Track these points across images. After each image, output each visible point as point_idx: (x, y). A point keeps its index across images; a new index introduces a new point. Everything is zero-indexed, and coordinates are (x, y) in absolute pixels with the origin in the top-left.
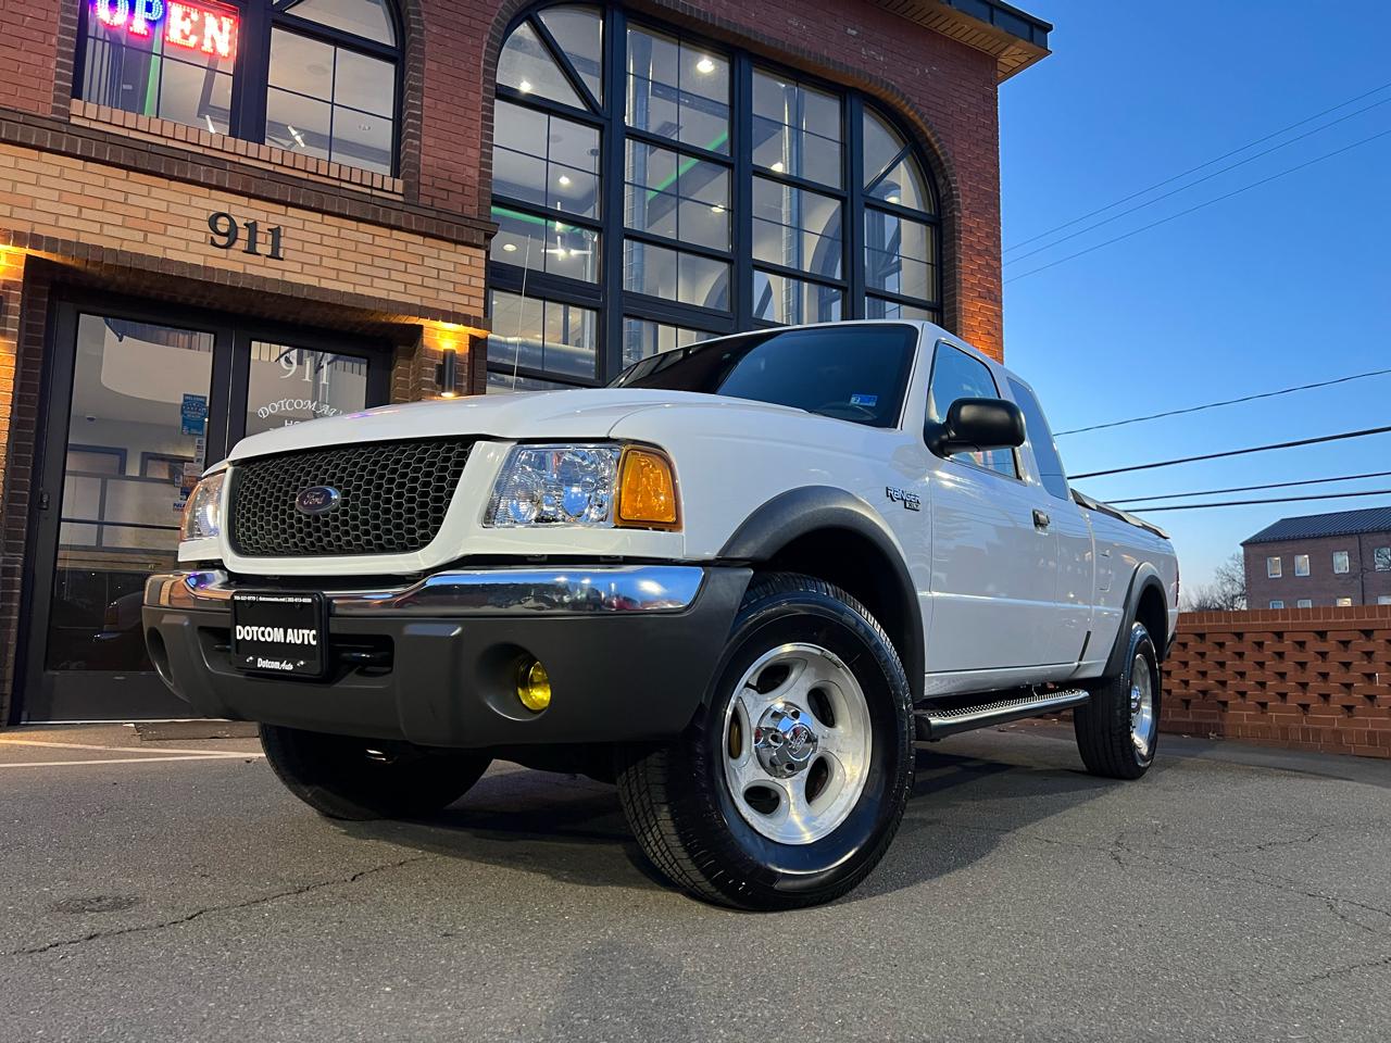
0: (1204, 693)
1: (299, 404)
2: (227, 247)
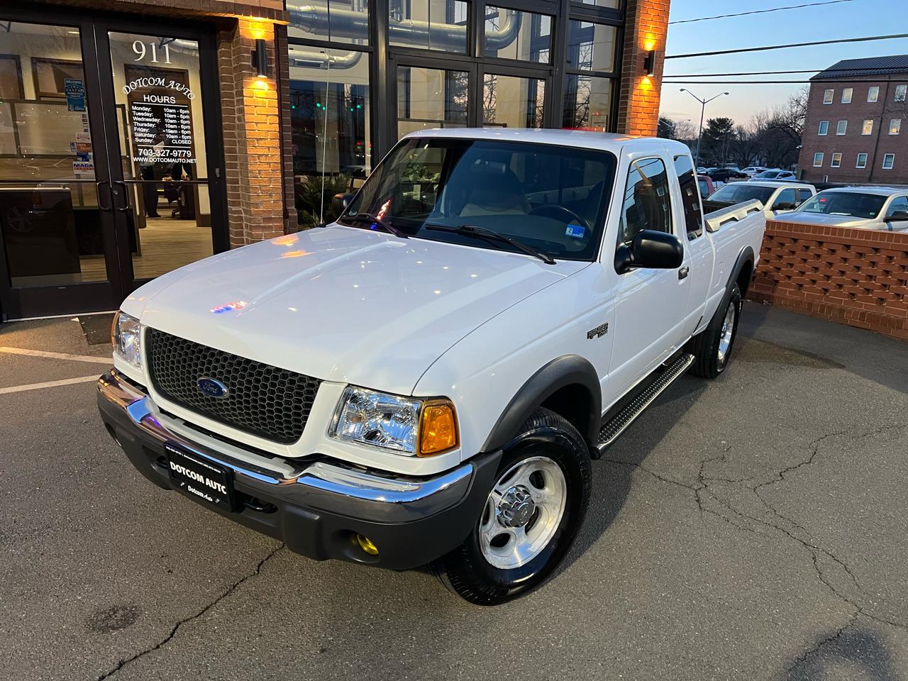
0: (765, 273)
1: (152, 81)
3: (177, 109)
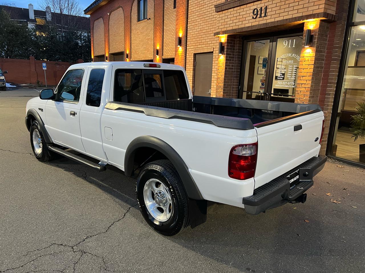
2: (256, 18)
3: (293, 65)
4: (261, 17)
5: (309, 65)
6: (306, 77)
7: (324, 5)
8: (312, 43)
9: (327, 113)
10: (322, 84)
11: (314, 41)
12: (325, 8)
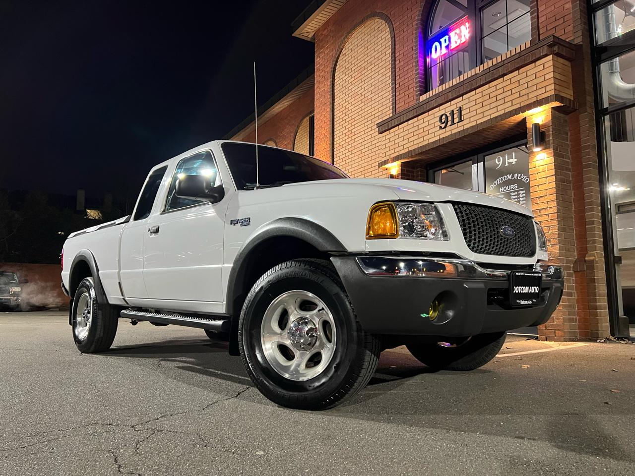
2: (445, 127)
3: (518, 191)
4: (453, 123)
5: (547, 177)
6: (546, 197)
7: (553, 84)
8: (545, 144)
9: (596, 255)
10: (575, 208)
11: (547, 140)
12: (555, 89)
